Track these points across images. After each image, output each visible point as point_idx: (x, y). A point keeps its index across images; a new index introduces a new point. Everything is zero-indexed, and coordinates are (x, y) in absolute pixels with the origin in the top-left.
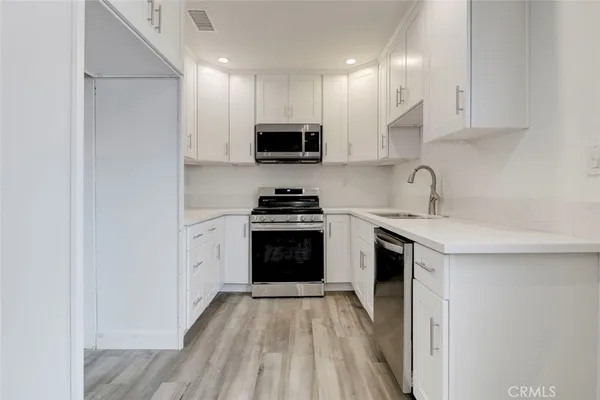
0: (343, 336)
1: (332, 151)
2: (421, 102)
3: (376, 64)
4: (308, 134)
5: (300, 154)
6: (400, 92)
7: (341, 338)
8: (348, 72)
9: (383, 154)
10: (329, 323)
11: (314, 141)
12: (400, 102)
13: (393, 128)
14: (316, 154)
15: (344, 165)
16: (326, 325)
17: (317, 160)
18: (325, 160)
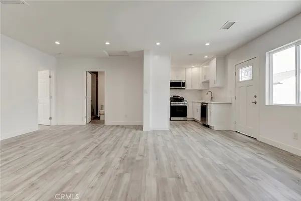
1: (187, 87)
2: (209, 80)
4: (182, 83)
5: (180, 88)
6: (205, 76)
9: (201, 88)
11: (183, 85)
12: (205, 79)
13: (203, 83)
14: (184, 88)
15: (190, 90)
17: (184, 89)
18: (186, 89)
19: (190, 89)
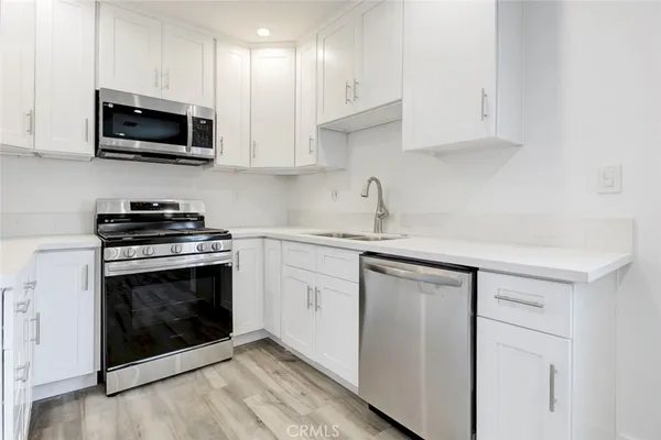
0: (309, 411)
1: (229, 148)
2: (401, 100)
3: (293, 46)
4: (196, 121)
5: (182, 149)
7: (308, 416)
8: (252, 46)
9: (309, 160)
10: (274, 400)
11: (205, 132)
14: (209, 153)
16: (272, 403)
17: (207, 161)
18: (220, 161)
19: (243, 163)
